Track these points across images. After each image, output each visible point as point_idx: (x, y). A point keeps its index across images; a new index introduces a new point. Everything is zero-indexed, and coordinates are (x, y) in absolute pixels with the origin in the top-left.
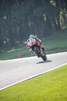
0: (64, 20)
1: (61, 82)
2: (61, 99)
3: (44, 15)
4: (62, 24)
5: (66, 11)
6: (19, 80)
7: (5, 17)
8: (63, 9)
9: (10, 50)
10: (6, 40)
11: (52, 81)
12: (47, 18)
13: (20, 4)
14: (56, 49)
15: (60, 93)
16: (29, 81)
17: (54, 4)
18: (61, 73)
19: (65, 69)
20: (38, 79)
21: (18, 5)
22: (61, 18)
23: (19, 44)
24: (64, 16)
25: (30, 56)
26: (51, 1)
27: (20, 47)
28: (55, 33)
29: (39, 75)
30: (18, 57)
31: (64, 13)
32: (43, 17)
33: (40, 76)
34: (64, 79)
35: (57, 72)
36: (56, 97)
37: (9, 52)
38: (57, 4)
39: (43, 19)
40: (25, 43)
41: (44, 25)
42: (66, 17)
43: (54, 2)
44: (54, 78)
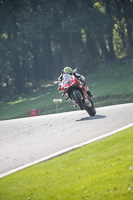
0: (121, 41)
1: (116, 163)
2: (116, 196)
3: (83, 31)
4: (118, 48)
5: (125, 22)
6: (33, 159)
7: (5, 36)
8: (120, 20)
9: (14, 100)
10: (6, 81)
11: (98, 160)
12: (88, 37)
13: (35, 8)
14: (107, 97)
15: (115, 186)
16: (52, 161)
17: (102, 10)
19: (125, 138)
20: (71, 157)
21: (31, 10)
22: (116, 35)
23: (33, 88)
24: (121, 34)
25: (55, 112)
26: (96, 4)
27: (34, 95)
28: (103, 65)
30: (30, 115)
31: (121, 26)
32: (81, 34)
33: (74, 152)
34: (122, 157)
35: (107, 143)
36: (107, 193)
37: (12, 103)
38: (108, 9)
39: (80, 38)
40: (56, 82)
41: (81, 50)
42: (126, 35)
43: (103, 5)
44: (103, 154)
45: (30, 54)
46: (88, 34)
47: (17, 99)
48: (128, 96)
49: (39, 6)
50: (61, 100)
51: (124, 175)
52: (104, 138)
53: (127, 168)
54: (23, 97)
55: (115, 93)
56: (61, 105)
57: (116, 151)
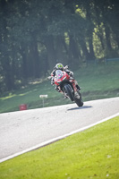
0: (100, 43)
1: (97, 152)
3: (66, 34)
4: (97, 49)
5: (104, 26)
6: (21, 149)
8: (99, 24)
9: (5, 96)
11: (80, 150)
12: (70, 40)
13: (23, 14)
14: (87, 93)
16: (39, 151)
17: (83, 15)
18: (95, 137)
19: (103, 130)
20: (56, 147)
21: (20, 15)
22: (95, 38)
23: (22, 85)
24: (100, 37)
25: (42, 107)
26: (78, 10)
27: (23, 91)
28: (85, 65)
29: (57, 140)
30: (19, 109)
31: (100, 30)
32: (64, 37)
33: (58, 143)
34: (101, 147)
35: (88, 134)
37: (3, 99)
38: (88, 15)
39: (64, 40)
41: (65, 51)
42: (105, 37)
43: (84, 11)
44: (84, 144)
45: (19, 54)
46: (71, 37)
47: (8, 95)
48: (106, 92)
49: (27, 12)
50: (46, 96)
51: (103, 163)
52: (85, 130)
53: (106, 156)
54: (13, 93)
55: (95, 90)
56: (47, 100)
57: (96, 141)
